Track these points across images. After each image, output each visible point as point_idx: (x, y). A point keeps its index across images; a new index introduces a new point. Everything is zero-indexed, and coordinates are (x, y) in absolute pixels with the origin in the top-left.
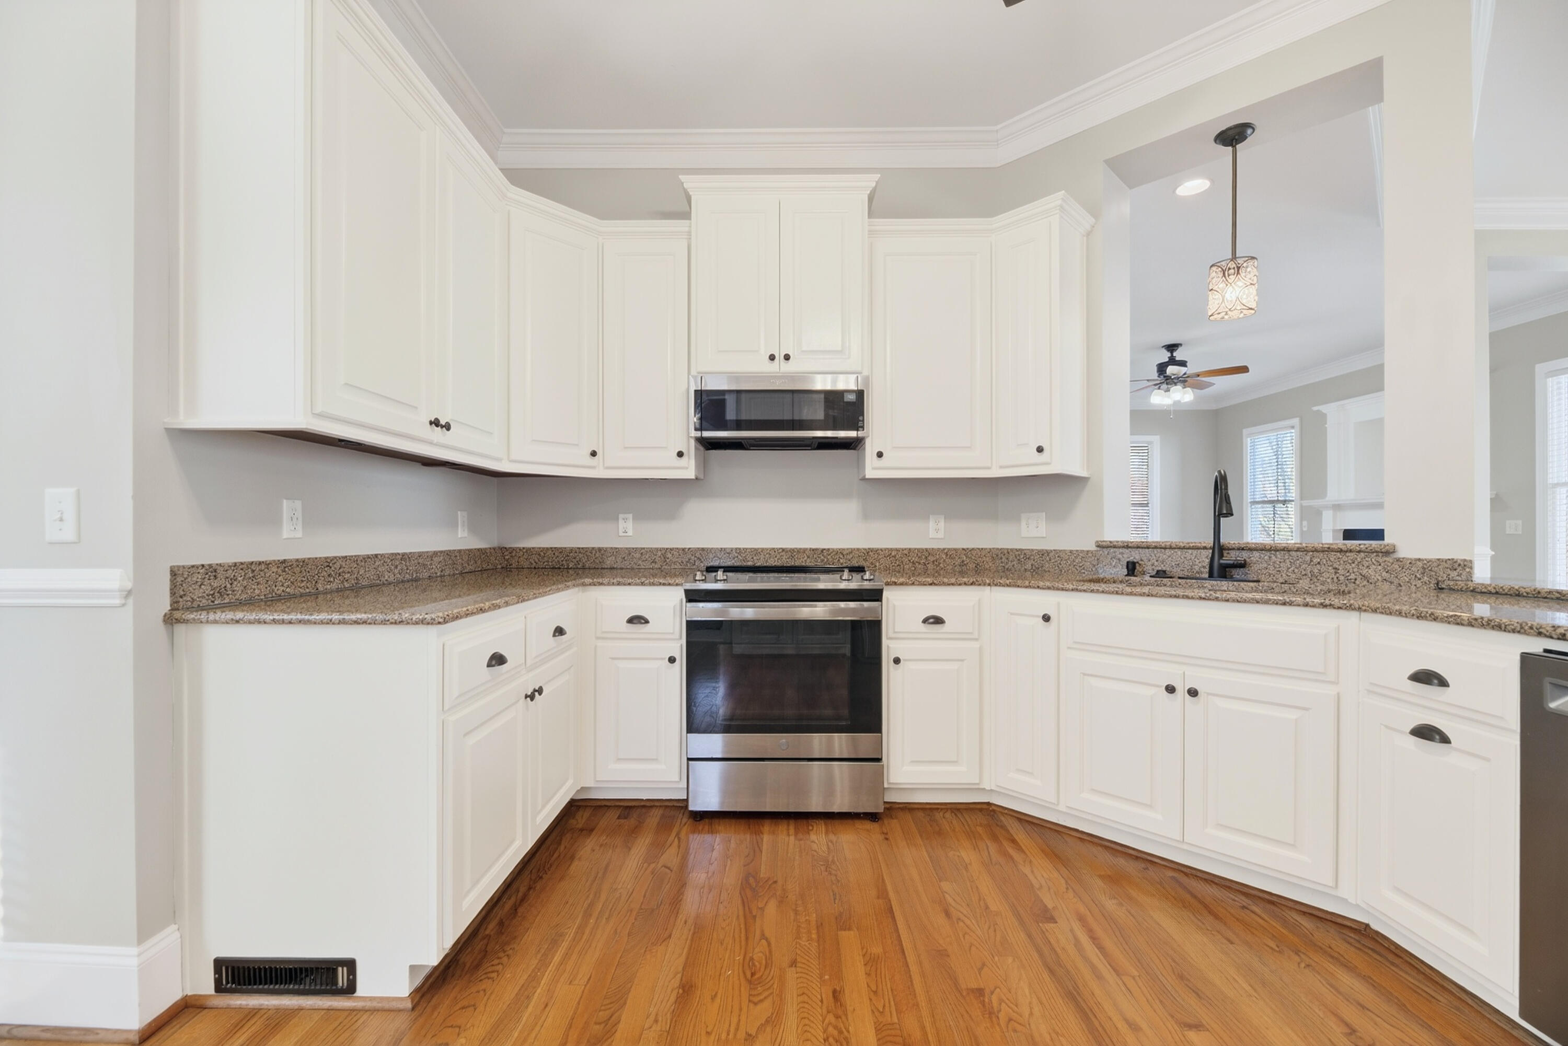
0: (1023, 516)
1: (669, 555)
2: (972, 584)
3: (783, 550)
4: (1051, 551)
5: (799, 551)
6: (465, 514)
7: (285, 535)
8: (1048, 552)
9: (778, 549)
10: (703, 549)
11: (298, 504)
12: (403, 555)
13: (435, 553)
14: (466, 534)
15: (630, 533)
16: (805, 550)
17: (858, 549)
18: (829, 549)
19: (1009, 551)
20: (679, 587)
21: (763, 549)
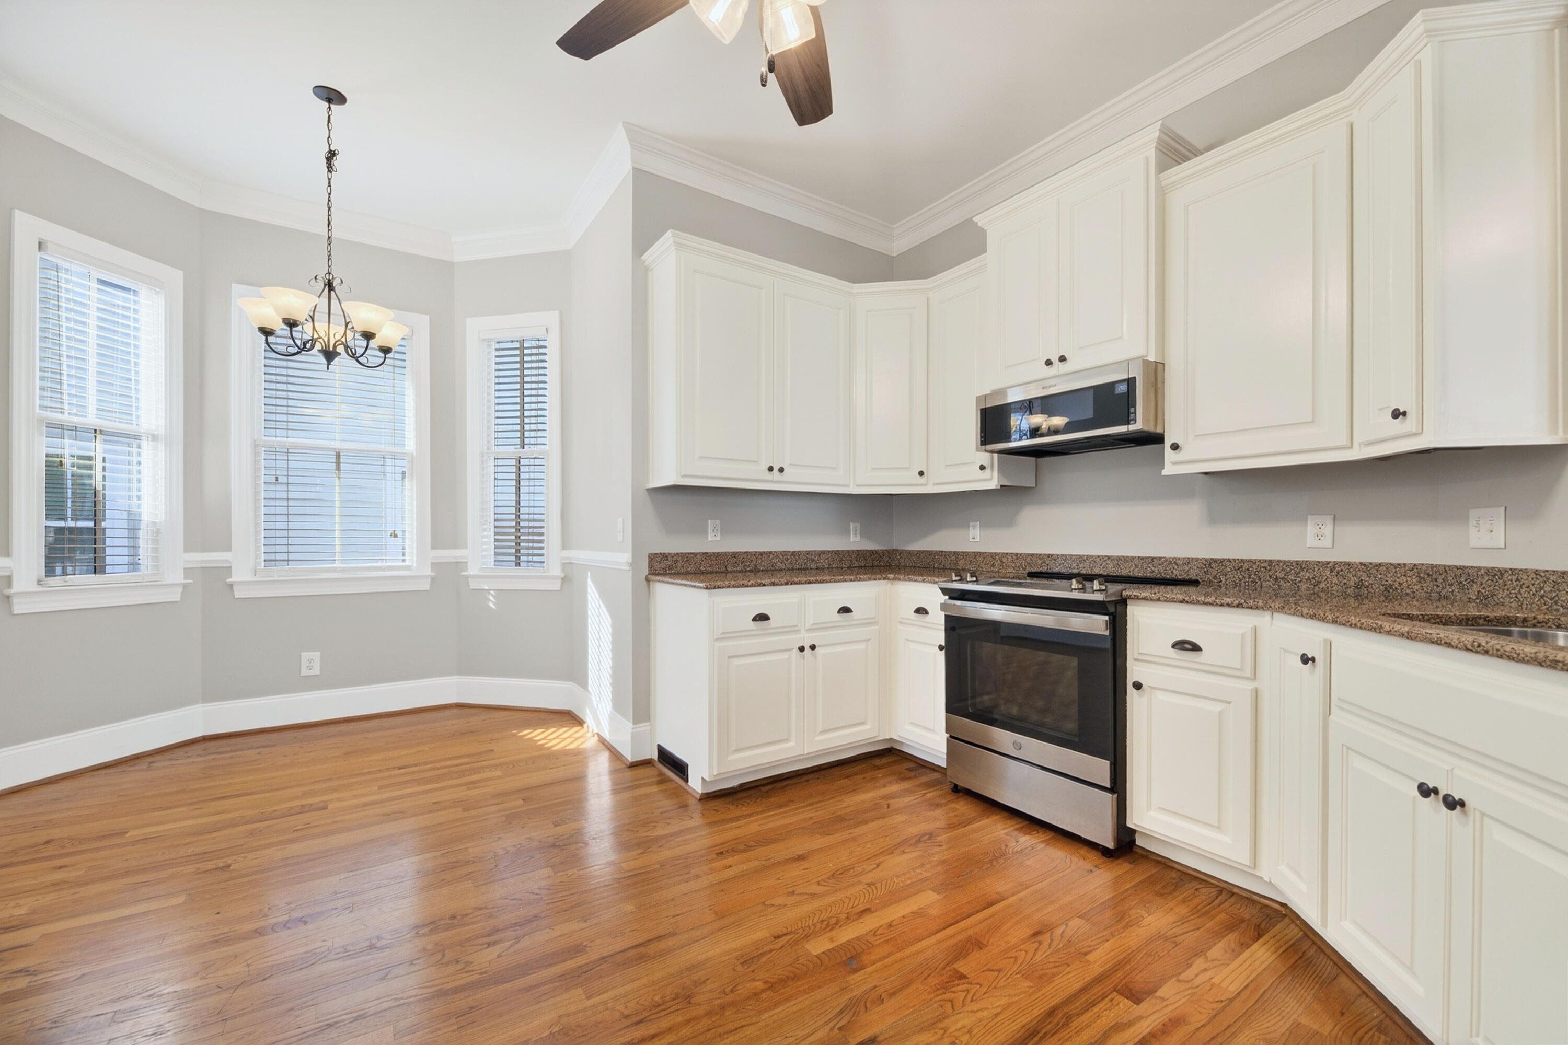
0: (1473, 513)
1: (1005, 560)
2: (1238, 606)
3: (1109, 557)
4: (1506, 571)
5: (1126, 559)
6: (858, 525)
7: (710, 539)
8: (1501, 572)
9: (1103, 557)
10: (1032, 555)
11: (718, 522)
12: (794, 552)
13: (823, 552)
14: (858, 539)
15: (978, 539)
16: (1133, 558)
17: (1197, 559)
18: (1160, 558)
19: (1446, 569)
20: (936, 586)
21: (1088, 557)
